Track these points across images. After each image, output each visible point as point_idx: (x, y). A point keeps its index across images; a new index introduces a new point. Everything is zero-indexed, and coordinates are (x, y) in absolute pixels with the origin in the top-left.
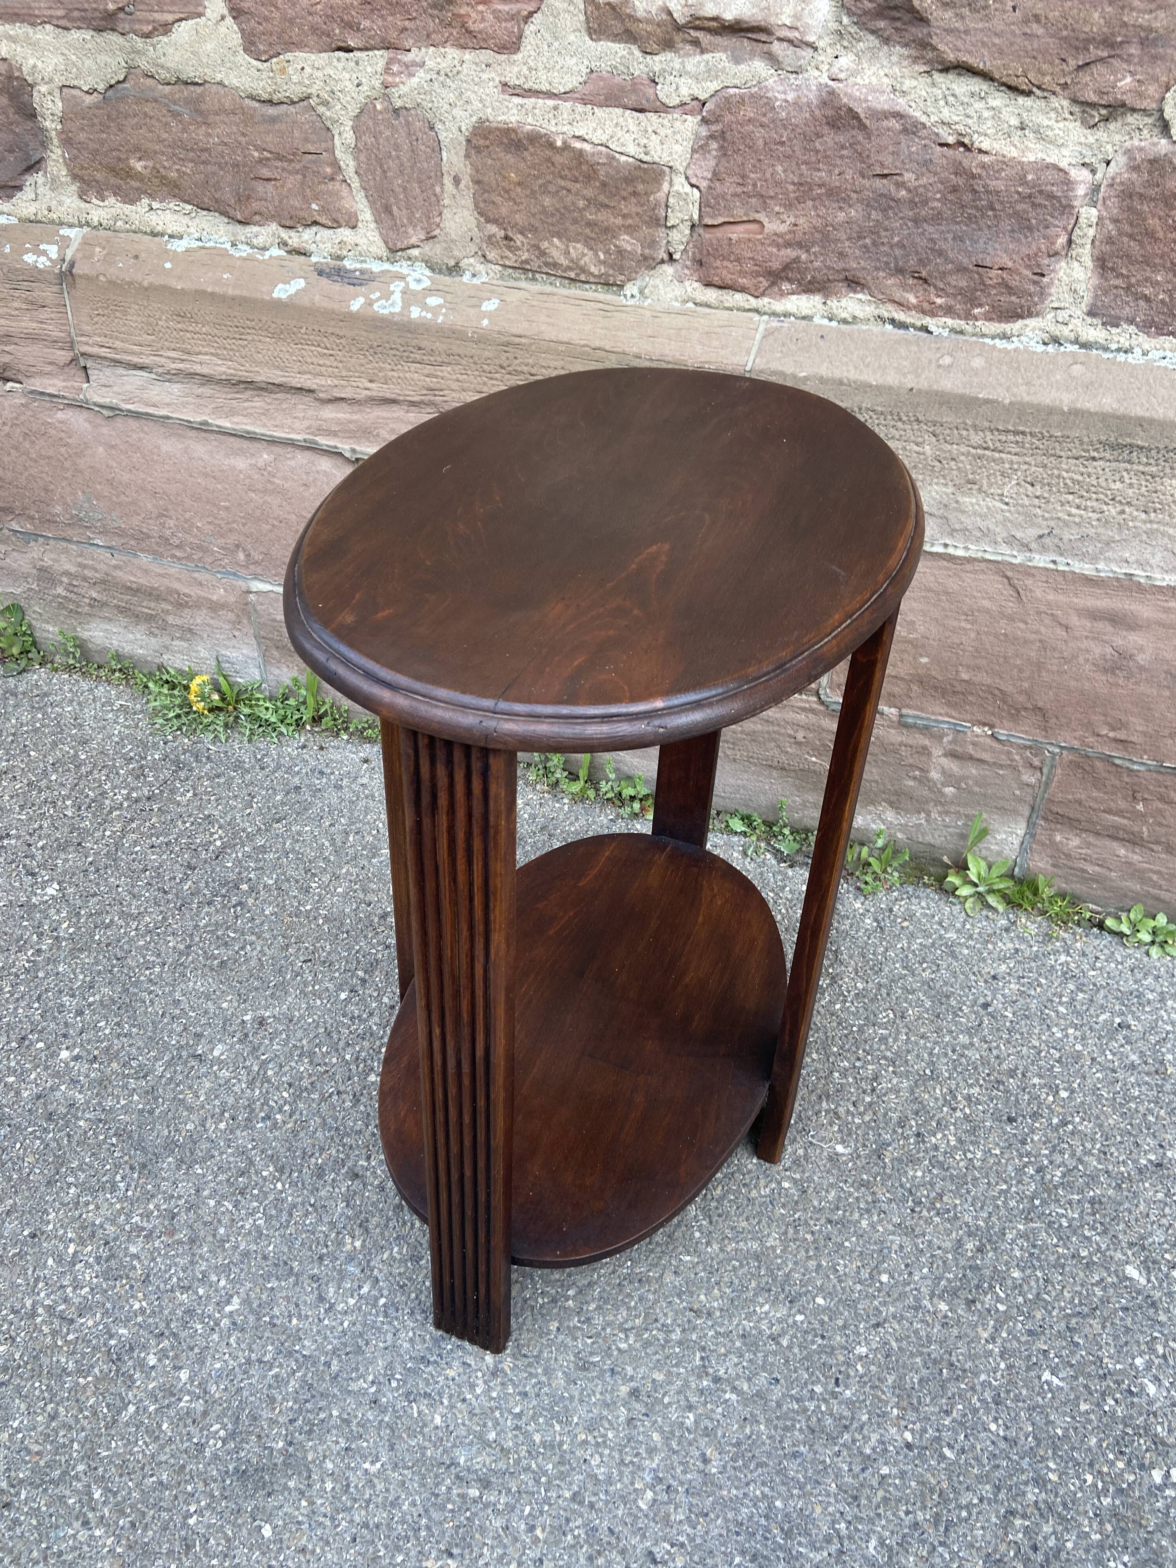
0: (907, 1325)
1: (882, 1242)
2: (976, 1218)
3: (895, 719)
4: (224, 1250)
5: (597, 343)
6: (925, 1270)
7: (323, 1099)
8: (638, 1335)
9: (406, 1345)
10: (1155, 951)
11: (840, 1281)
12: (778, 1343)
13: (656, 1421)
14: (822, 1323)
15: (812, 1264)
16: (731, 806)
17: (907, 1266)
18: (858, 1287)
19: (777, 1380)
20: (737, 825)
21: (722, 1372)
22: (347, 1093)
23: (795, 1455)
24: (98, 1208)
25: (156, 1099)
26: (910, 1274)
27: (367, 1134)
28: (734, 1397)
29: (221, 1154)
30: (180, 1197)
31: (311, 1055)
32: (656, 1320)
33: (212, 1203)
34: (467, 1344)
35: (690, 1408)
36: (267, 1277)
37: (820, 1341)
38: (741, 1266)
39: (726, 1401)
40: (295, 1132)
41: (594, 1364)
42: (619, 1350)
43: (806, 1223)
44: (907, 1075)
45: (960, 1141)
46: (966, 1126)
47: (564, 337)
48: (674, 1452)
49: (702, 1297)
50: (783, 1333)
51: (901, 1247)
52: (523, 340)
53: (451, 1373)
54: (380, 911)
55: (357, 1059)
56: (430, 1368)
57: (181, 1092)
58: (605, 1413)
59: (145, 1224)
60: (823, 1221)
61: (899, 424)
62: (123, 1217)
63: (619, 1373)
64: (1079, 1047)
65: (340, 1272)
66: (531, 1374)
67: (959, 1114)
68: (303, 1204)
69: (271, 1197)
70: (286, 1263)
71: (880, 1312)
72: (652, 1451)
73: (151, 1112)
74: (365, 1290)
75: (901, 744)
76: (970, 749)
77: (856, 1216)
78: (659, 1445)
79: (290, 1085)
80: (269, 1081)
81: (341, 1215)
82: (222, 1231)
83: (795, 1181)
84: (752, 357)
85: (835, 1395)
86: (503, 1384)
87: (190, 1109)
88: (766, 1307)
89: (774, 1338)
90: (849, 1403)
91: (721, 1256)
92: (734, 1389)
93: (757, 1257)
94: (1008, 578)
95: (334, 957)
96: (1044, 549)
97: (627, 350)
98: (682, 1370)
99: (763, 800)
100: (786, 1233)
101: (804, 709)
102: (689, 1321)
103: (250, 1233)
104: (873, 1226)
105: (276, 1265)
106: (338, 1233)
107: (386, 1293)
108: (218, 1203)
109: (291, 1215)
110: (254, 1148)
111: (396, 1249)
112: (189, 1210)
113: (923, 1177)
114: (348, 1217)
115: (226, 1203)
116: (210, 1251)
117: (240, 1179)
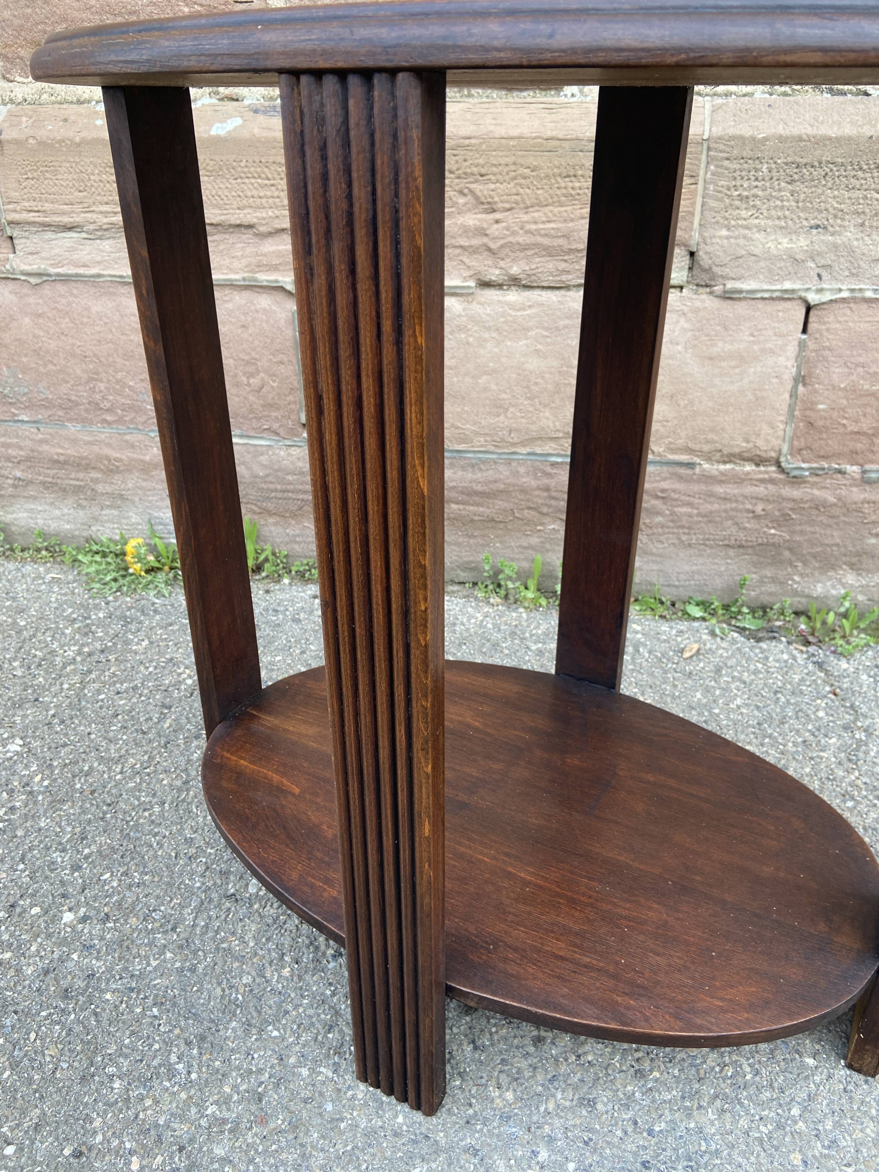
3: (857, 476)
4: (342, 1133)
5: (549, 134)
16: (684, 593)
20: (696, 611)
24: (156, 1102)
25: (195, 953)
29: (296, 1007)
30: (260, 1071)
33: (305, 1072)
47: (516, 132)
52: (473, 141)
57: (223, 940)
59: (226, 1115)
61: (860, 173)
62: (194, 1110)
73: (193, 970)
75: (865, 501)
82: (329, 1107)
84: (707, 128)
87: (241, 959)
97: (581, 136)
99: (718, 583)
101: (762, 481)
103: (366, 1104)
105: (415, 1142)
108: (312, 1070)
110: (334, 994)
112: (277, 1085)
115: (322, 1069)
116: (323, 1137)
117: (330, 1036)
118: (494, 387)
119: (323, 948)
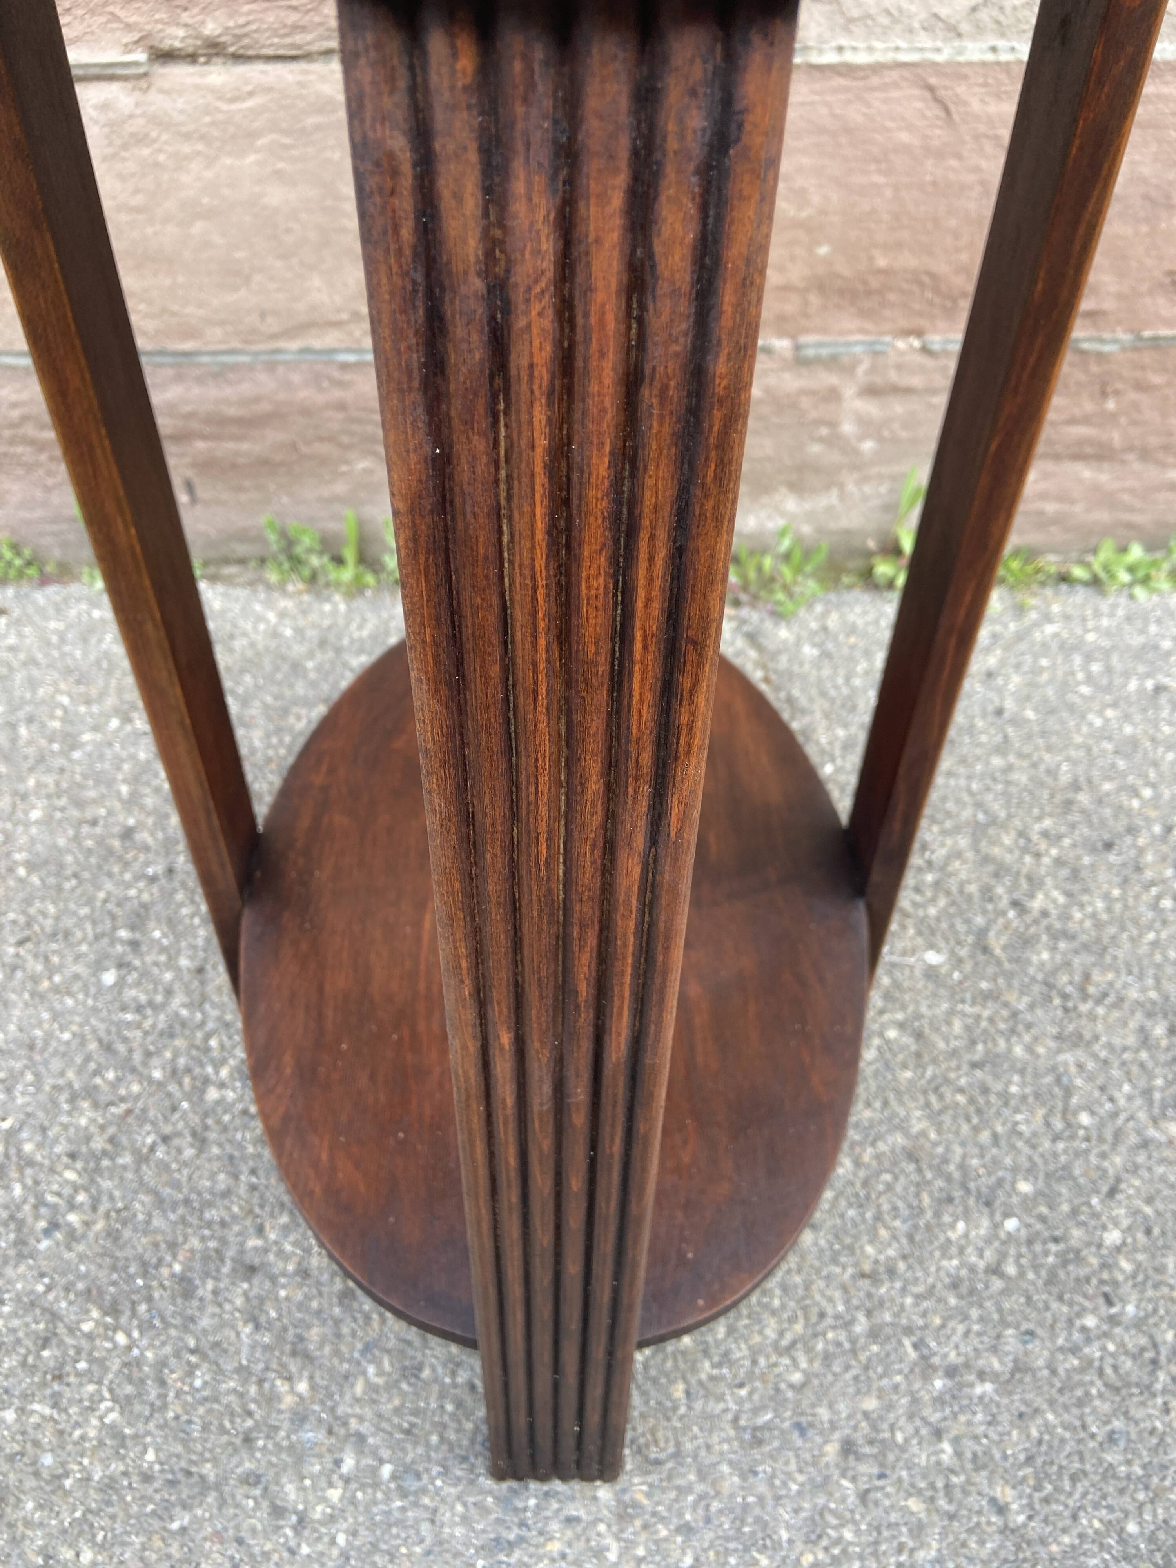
0: (1146, 1175)
1: (1054, 1069)
2: (1144, 990)
3: (788, 355)
4: (67, 1493)
6: (1126, 1088)
7: (141, 1159)
8: (809, 1350)
9: (459, 1532)
10: (1140, 592)
11: (1034, 1147)
12: (1001, 1275)
13: (900, 1480)
14: (1043, 1219)
15: (985, 1137)
17: (1102, 1089)
18: (1061, 1146)
19: (1031, 1333)
21: (953, 1356)
22: (178, 1134)
23: (1111, 1438)
26: (1112, 1099)
27: (242, 1190)
28: (988, 1387)
31: (91, 1092)
32: (822, 1315)
34: (557, 1485)
35: (938, 1434)
36: (165, 1512)
37: (1053, 1247)
38: (896, 1178)
39: (981, 1398)
40: (113, 1235)
41: (768, 1427)
42: (791, 1386)
43: (947, 1081)
44: (957, 830)
45: (1069, 894)
46: (1064, 873)
48: (952, 1517)
49: (869, 1250)
50: (1003, 1256)
51: (1080, 1066)
53: (554, 1547)
54: (116, 830)
55: (174, 1072)
56: (517, 1554)
58: (821, 1500)
60: (965, 1068)
63: (811, 1425)
64: (1128, 730)
65: (291, 1448)
66: (679, 1489)
67: (1046, 860)
68: (177, 1355)
69: (115, 1364)
70: (189, 1474)
71: (1105, 1171)
72: (918, 1530)
74: (349, 1463)
75: (801, 392)
76: (893, 376)
77: (1002, 1043)
78: (922, 1515)
79: (73, 1156)
80: (31, 1163)
81: (253, 1347)
82: (48, 1460)
83: (901, 1026)
85: (1113, 1320)
86: (645, 1527)
88: (961, 1226)
89: (995, 1270)
90: (1139, 1324)
91: (862, 1174)
92: (982, 1376)
93: (912, 1156)
94: (931, 89)
95: (68, 922)
96: (979, 29)
98: (898, 1378)
100: (928, 1105)
102: (869, 1295)
103: (101, 1444)
104: (1030, 1049)
106: (260, 1382)
107: (385, 1453)
108: (22, 1411)
109: (162, 1383)
110: (49, 1288)
111: (371, 1370)
113: (1052, 959)
114: (267, 1348)
115: (36, 1407)
116: (40, 1507)
117: (46, 1353)
118: (218, 240)
119: (30, 1220)
